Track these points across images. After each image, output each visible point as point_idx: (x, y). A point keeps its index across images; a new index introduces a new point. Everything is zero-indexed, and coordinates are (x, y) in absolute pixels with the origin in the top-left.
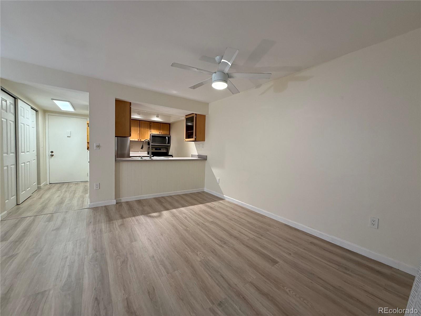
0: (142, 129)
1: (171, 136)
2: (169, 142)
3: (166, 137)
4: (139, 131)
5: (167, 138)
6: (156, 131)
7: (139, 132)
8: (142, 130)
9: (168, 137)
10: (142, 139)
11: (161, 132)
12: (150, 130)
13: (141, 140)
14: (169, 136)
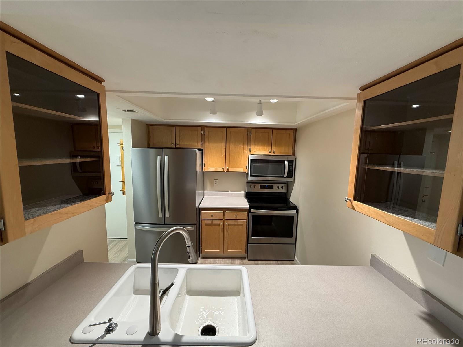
0: (232, 146)
1: (296, 159)
2: (291, 173)
3: (284, 162)
4: (224, 150)
5: (286, 163)
6: (261, 148)
8: (231, 149)
9: (289, 162)
10: (232, 167)
11: (273, 149)
12: (249, 148)
13: (228, 170)
14: (291, 158)
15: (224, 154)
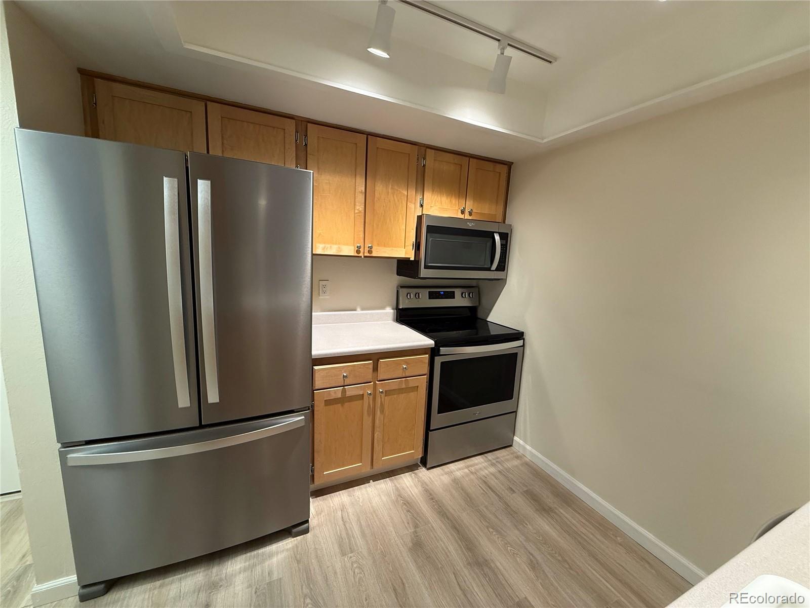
0: (379, 188)
2: (504, 261)
4: (360, 198)
5: (497, 237)
6: (443, 199)
7: (360, 207)
8: (377, 194)
9: (501, 235)
10: (378, 245)
11: (469, 205)
12: (419, 197)
13: (370, 252)
14: (504, 229)
15: (361, 209)
